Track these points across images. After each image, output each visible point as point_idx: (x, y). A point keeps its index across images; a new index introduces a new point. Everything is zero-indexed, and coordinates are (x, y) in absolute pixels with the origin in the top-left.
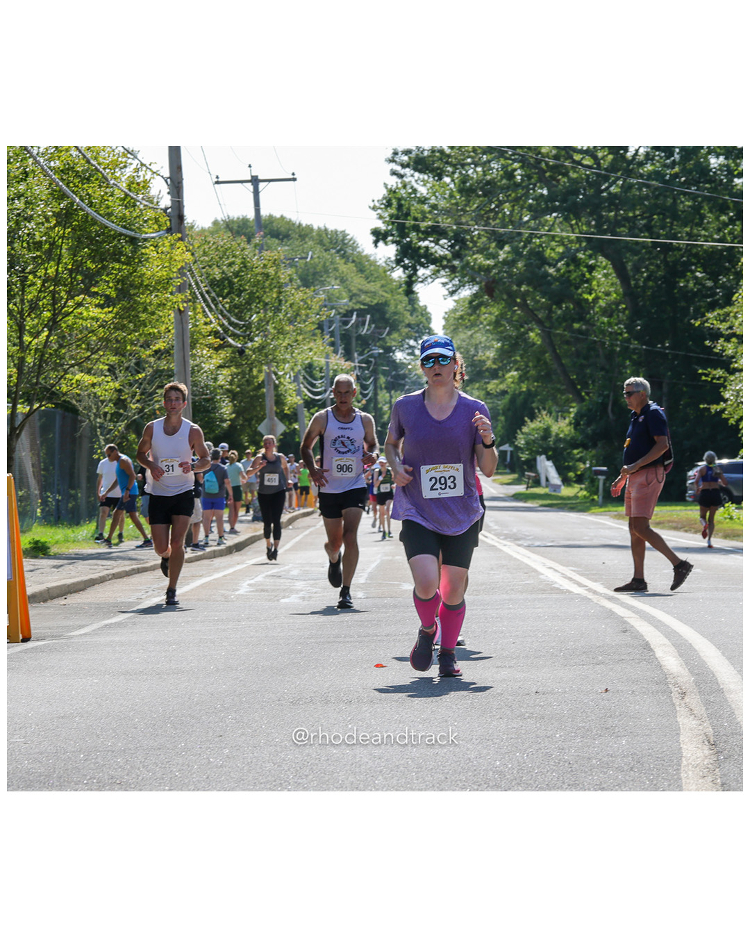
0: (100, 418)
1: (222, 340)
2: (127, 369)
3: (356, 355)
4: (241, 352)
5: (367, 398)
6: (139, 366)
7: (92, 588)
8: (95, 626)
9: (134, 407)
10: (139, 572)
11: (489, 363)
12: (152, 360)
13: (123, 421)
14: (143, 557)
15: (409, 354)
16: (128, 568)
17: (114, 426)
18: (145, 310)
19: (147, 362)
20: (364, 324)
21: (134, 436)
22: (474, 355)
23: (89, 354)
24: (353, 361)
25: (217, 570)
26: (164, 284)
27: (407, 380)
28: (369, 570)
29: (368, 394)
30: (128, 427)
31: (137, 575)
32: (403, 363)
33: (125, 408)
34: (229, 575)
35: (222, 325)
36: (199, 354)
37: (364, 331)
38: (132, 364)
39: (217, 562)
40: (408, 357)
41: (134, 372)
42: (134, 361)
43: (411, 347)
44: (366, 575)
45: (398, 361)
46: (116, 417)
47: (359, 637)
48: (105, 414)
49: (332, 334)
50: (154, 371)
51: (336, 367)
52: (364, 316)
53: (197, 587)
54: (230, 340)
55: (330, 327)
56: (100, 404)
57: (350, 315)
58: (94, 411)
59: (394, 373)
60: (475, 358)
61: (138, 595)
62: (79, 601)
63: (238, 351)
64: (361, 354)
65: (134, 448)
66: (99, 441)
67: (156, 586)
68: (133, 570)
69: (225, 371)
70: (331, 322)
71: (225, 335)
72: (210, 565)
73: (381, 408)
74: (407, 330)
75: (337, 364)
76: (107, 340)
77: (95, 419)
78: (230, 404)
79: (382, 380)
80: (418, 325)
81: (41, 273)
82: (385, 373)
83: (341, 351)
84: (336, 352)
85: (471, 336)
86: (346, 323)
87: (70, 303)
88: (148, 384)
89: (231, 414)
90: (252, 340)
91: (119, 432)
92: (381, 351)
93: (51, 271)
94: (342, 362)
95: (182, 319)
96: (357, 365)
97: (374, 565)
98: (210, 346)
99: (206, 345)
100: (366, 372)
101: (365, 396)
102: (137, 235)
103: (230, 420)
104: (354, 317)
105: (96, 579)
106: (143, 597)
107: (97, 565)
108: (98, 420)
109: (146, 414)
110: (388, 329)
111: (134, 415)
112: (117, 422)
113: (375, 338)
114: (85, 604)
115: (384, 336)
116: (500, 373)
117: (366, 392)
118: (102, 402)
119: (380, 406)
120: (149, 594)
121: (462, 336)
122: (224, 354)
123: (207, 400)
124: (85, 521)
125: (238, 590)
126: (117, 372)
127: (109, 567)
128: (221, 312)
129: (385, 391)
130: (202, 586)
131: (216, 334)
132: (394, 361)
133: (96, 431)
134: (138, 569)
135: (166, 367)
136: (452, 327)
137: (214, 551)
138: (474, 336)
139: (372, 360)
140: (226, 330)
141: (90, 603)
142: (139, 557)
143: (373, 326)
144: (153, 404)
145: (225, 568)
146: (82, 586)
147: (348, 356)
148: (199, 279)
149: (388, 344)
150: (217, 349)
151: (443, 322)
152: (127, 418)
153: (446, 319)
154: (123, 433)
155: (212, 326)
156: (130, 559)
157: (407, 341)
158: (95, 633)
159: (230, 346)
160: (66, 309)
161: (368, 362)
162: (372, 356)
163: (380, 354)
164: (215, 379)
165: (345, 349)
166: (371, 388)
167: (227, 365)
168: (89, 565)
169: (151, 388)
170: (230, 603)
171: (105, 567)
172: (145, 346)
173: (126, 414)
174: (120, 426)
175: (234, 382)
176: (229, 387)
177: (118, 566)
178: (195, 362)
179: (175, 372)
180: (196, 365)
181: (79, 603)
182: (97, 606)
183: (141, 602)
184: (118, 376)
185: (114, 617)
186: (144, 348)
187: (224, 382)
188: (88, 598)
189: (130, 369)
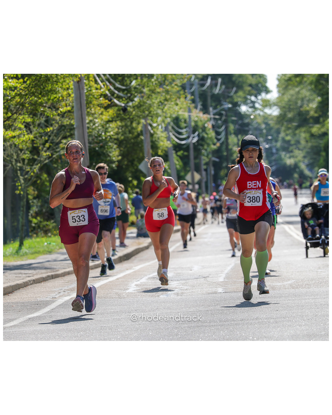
0: (20, 162)
1: (110, 100)
2: (39, 125)
3: (211, 109)
4: (125, 110)
5: (221, 141)
6: (48, 122)
7: (18, 291)
8: (22, 319)
9: (45, 154)
10: (52, 278)
11: (312, 113)
12: (58, 118)
13: (37, 164)
14: (55, 267)
15: (250, 107)
16: (44, 275)
17: (31, 169)
19: (54, 120)
20: (216, 85)
21: (45, 176)
22: (301, 107)
24: (209, 114)
27: (250, 127)
28: (226, 271)
29: (220, 139)
30: (41, 169)
31: (51, 280)
32: (246, 115)
33: (38, 154)
34: (120, 278)
35: (109, 90)
36: (93, 112)
37: (217, 91)
38: (43, 122)
40: (250, 110)
41: (44, 127)
42: (44, 119)
43: (253, 102)
44: (223, 275)
45: (242, 113)
46: (32, 162)
47: (220, 321)
48: (23, 160)
49: (192, 94)
50: (59, 126)
51: (196, 119)
52: (217, 80)
54: (116, 101)
55: (191, 89)
56: (19, 152)
57: (205, 79)
58: (15, 157)
59: (240, 122)
60: (302, 109)
61: (53, 295)
62: (9, 301)
63: (122, 109)
64: (215, 108)
65: (46, 185)
66: (19, 180)
67: (66, 288)
68: (49, 276)
69: (113, 125)
70: (192, 85)
71: (112, 97)
73: (231, 149)
74: (249, 88)
75: (197, 117)
77: (16, 164)
78: (118, 149)
79: (232, 127)
80: (257, 85)
82: (233, 122)
83: (199, 107)
84: (196, 107)
85: (298, 92)
86: (203, 85)
88: (55, 136)
89: (118, 156)
90: (132, 100)
91: (34, 173)
92: (230, 106)
94: (201, 115)
95: (79, 86)
96: (212, 116)
97: (229, 268)
98: (100, 105)
99: (98, 105)
100: (219, 122)
101: (218, 140)
103: (118, 161)
104: (209, 80)
105: (21, 284)
106: (57, 296)
107: (21, 273)
108: (19, 164)
109: (54, 158)
110: (235, 89)
111: (46, 159)
112: (32, 165)
113: (225, 96)
114: (13, 303)
115: (232, 94)
116: (321, 120)
117: (219, 137)
118: (21, 150)
119: (230, 147)
120: (61, 294)
121: (292, 92)
122: (112, 112)
123: (101, 147)
124: (10, 241)
125: (128, 289)
126: (32, 127)
127: (30, 275)
128: (108, 80)
129: (233, 136)
131: (105, 96)
132: (240, 113)
133: (17, 173)
134: (52, 276)
135: (68, 123)
136: (284, 86)
138: (301, 92)
139: (224, 112)
140: (113, 94)
141: (17, 303)
142: (53, 267)
143: (223, 87)
144: (59, 151)
146: (10, 290)
147: (205, 110)
149: (235, 100)
150: (106, 108)
151: (277, 82)
152: (40, 162)
153: (279, 80)
154: (37, 173)
155: (102, 90)
156: (46, 268)
157: (249, 97)
158: (22, 324)
159: (116, 105)
161: (220, 114)
162: (223, 110)
163: (229, 108)
164: (106, 131)
165: (202, 105)
166: (223, 134)
167: (114, 120)
168: (15, 274)
169: (58, 139)
170: (122, 299)
171: (27, 275)
172: (52, 107)
173: (39, 159)
174: (35, 168)
175: (120, 132)
176: (116, 137)
177: (37, 274)
178: (91, 118)
179: (75, 126)
180: (91, 121)
181: (9, 303)
182: (23, 304)
183: (55, 301)
184: (32, 130)
185: (35, 312)
186: (51, 109)
187: (112, 133)
188: (16, 299)
189: (41, 125)
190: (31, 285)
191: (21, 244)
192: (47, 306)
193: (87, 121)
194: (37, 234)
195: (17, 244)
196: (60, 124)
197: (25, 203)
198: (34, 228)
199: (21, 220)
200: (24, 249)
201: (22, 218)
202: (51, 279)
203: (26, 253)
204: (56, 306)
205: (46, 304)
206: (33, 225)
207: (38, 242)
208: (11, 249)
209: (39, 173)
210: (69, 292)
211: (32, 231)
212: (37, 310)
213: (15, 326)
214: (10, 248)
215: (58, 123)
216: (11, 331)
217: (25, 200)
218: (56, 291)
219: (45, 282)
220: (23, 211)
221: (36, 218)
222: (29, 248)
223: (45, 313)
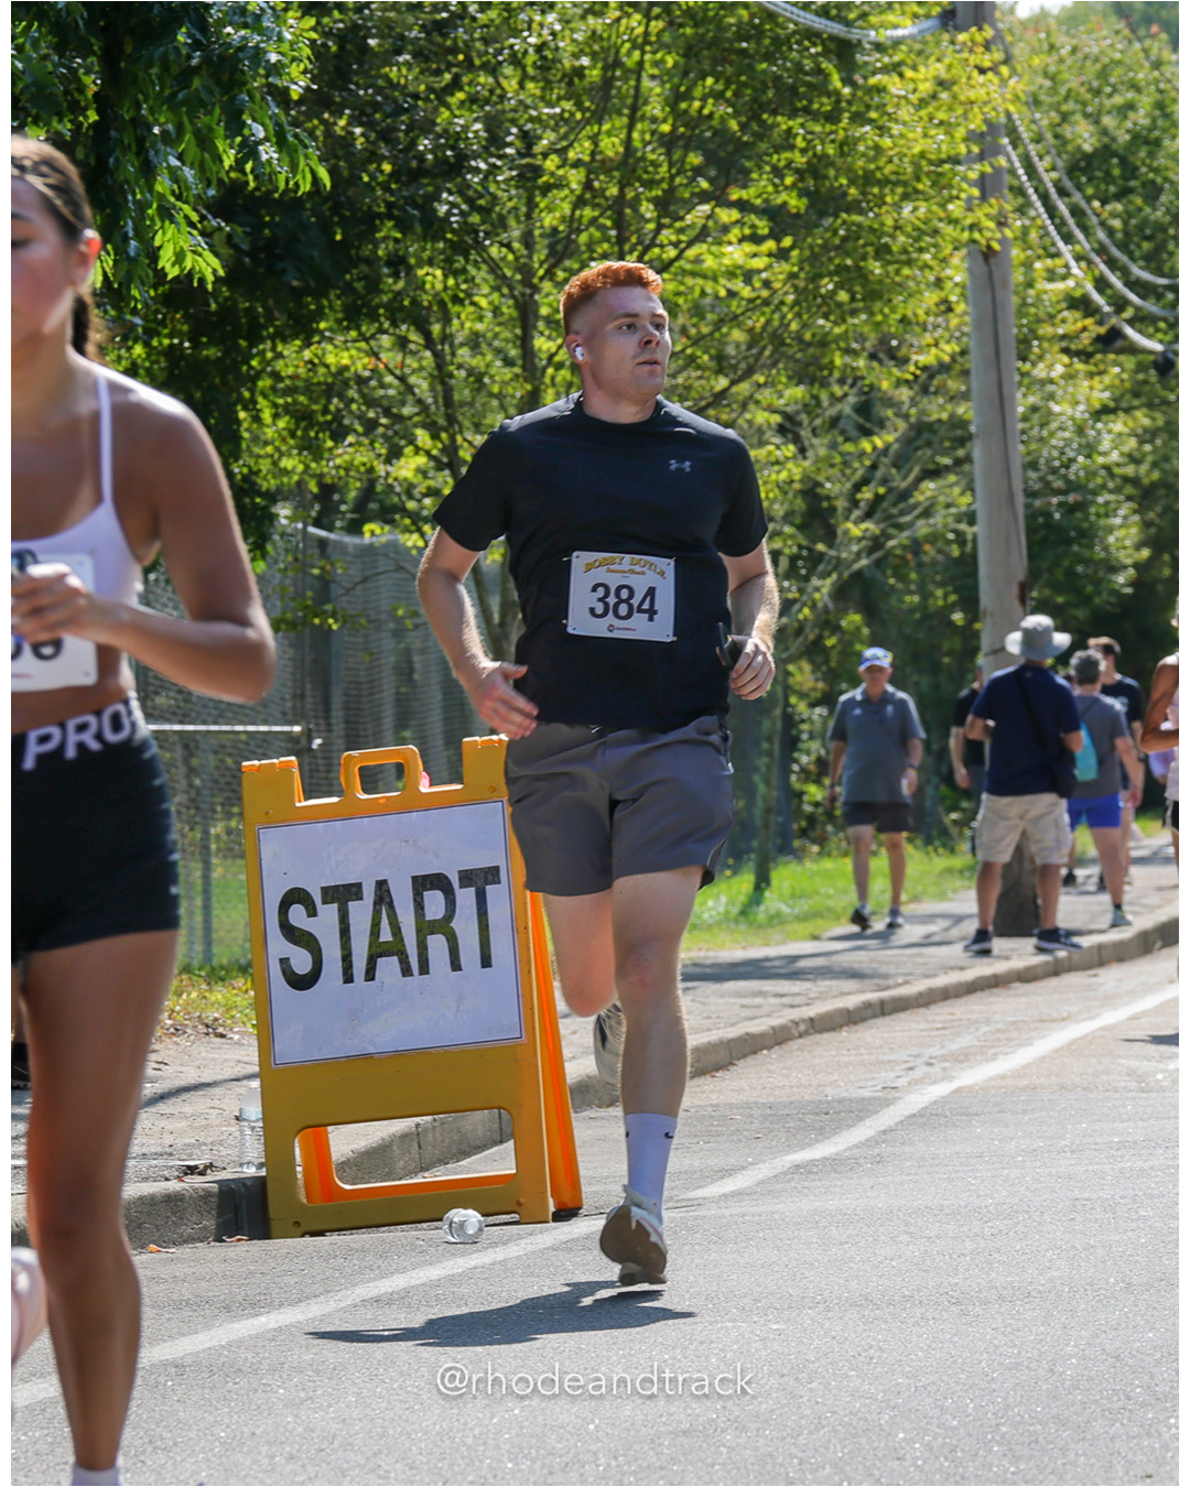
2: (834, 422)
4: (1165, 365)
6: (868, 415)
7: (750, 1060)
8: (765, 1170)
9: (856, 531)
10: (883, 1014)
12: (904, 394)
13: (825, 576)
14: (892, 970)
16: (851, 1002)
17: (801, 591)
18: (882, 252)
19: (889, 402)
21: (856, 618)
23: (723, 382)
25: (1110, 1001)
26: (934, 174)
30: (840, 593)
31: (879, 1021)
34: (1145, 1013)
35: (1101, 284)
36: (1043, 375)
38: (847, 410)
39: (1111, 977)
41: (853, 433)
42: (853, 399)
50: (911, 427)
53: (1056, 1051)
54: (1129, 331)
61: (887, 1076)
62: (714, 1098)
63: (1156, 365)
67: (935, 1051)
68: (868, 1005)
69: (1119, 425)
72: (1089, 988)
76: (778, 340)
78: (1136, 518)
81: (581, 150)
87: (667, 235)
88: (896, 465)
89: (1138, 547)
91: (813, 607)
93: (611, 146)
95: (990, 274)
102: (855, 35)
103: (1136, 566)
105: (762, 1036)
106: (899, 1083)
107: (757, 994)
109: (889, 553)
111: (858, 555)
114: (731, 1106)
120: (916, 1074)
122: (1117, 370)
123: (1070, 509)
126: (805, 433)
127: (797, 1000)
128: (1101, 250)
130: (1071, 1048)
134: (882, 1003)
135: (945, 416)
137: (1100, 947)
140: (1120, 304)
141: (748, 1106)
142: (883, 969)
144: (910, 525)
145: (1133, 994)
146: (722, 1057)
148: (1033, 149)
152: (838, 564)
154: (826, 610)
155: (1071, 283)
156: (853, 974)
158: (766, 1189)
159: (1133, 350)
160: (656, 251)
164: (1090, 450)
167: (1124, 405)
168: (739, 995)
169: (904, 478)
170: (1153, 1095)
171: (786, 1000)
172: (881, 355)
173: (833, 553)
174: (817, 589)
175: (1144, 455)
176: (1130, 470)
177: (822, 997)
178: (1031, 400)
179: (973, 429)
180: (1034, 409)
181: (717, 1105)
182: (768, 1111)
183: (895, 1099)
184: (806, 444)
185: (817, 1141)
186: (880, 362)
187: (1115, 456)
188: (741, 1090)
189: (842, 423)
190: (800, 1036)
191: (763, 881)
192: (861, 1119)
193: (1021, 409)
194: (822, 841)
195: (745, 882)
196: (913, 420)
197: (779, 724)
198: (811, 819)
199: (762, 788)
200: (773, 901)
201: (767, 782)
202: (875, 1016)
203: (778, 915)
204: (898, 1119)
205: (860, 1110)
206: (808, 808)
207: (826, 874)
208: (723, 899)
209: (831, 606)
210: (947, 1064)
211: (803, 833)
212: (823, 1133)
213: (739, 1195)
214: (717, 897)
215: (906, 417)
216: (727, 1212)
217: (778, 712)
218: (896, 1062)
219: (855, 1028)
220: (770, 754)
221: (818, 782)
222: (793, 896)
223: (856, 1146)
